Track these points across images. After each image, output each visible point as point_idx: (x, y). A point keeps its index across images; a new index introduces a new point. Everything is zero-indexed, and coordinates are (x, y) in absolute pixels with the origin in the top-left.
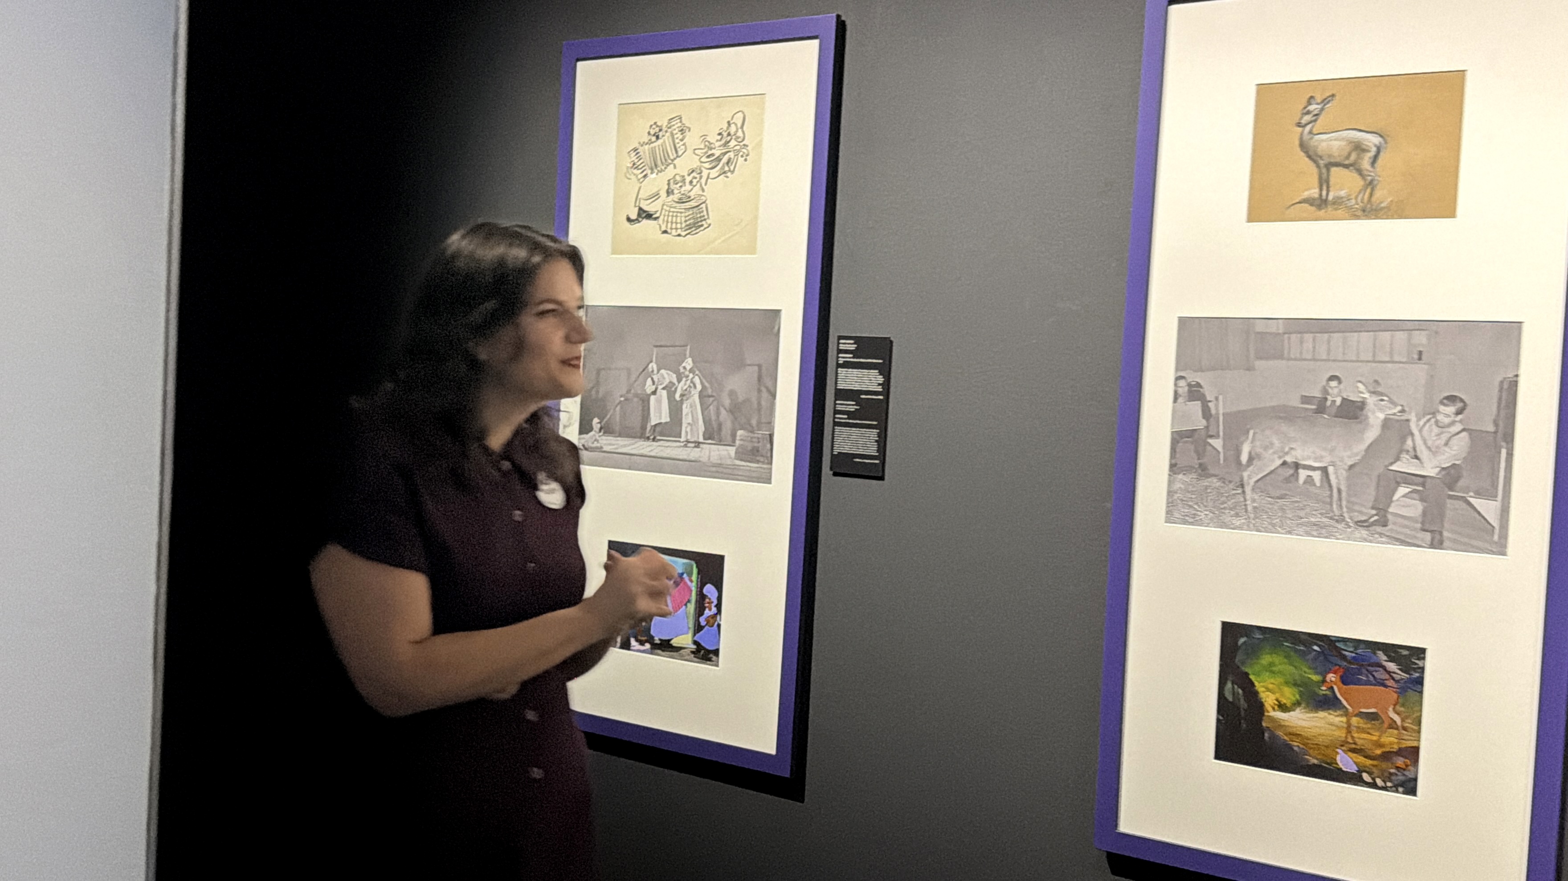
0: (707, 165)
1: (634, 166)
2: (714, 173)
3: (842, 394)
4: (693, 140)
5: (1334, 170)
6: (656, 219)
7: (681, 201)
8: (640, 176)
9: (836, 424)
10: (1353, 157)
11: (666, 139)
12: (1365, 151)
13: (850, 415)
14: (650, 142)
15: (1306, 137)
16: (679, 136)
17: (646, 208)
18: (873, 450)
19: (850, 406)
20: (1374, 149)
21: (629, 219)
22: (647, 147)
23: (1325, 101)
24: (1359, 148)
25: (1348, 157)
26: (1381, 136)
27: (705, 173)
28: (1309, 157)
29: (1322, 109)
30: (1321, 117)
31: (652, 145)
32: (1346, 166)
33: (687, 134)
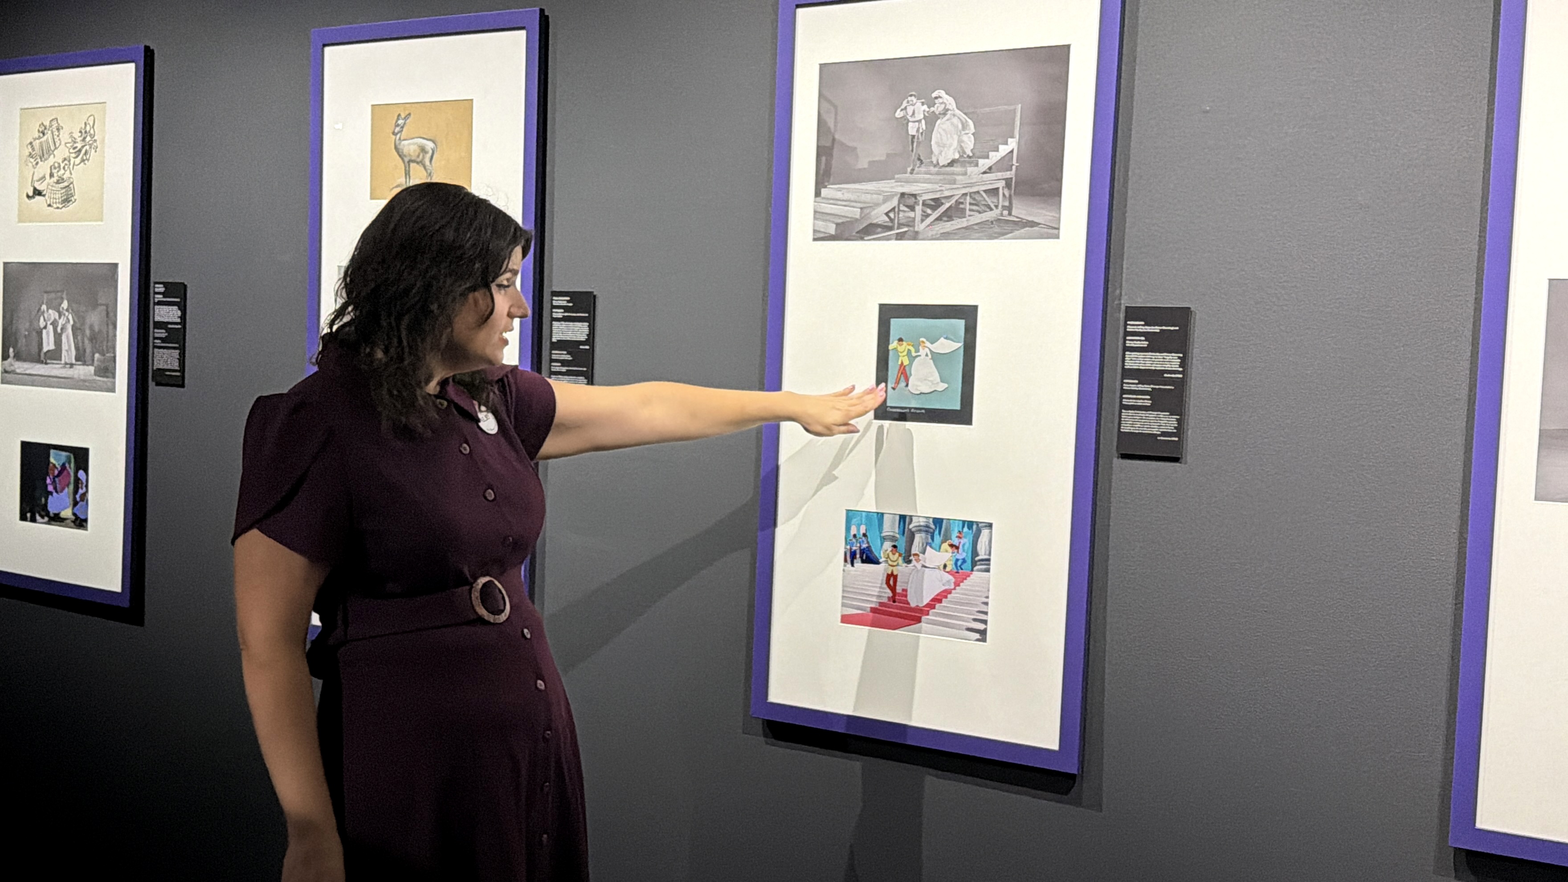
0: (74, 155)
1: (30, 155)
2: (78, 160)
3: (159, 325)
4: (64, 137)
5: (412, 165)
6: (44, 196)
7: (58, 182)
8: (34, 163)
9: (155, 347)
10: (421, 156)
11: (49, 135)
12: (426, 152)
13: (163, 340)
14: (40, 138)
15: (397, 142)
16: (56, 133)
17: (39, 188)
18: (176, 365)
19: (161, 333)
20: (431, 152)
21: (28, 197)
22: (38, 141)
23: (406, 118)
24: (423, 150)
25: (418, 156)
26: (434, 142)
27: (72, 160)
28: (400, 156)
29: (405, 123)
30: (404, 129)
31: (41, 140)
32: (418, 163)
33: (61, 132)
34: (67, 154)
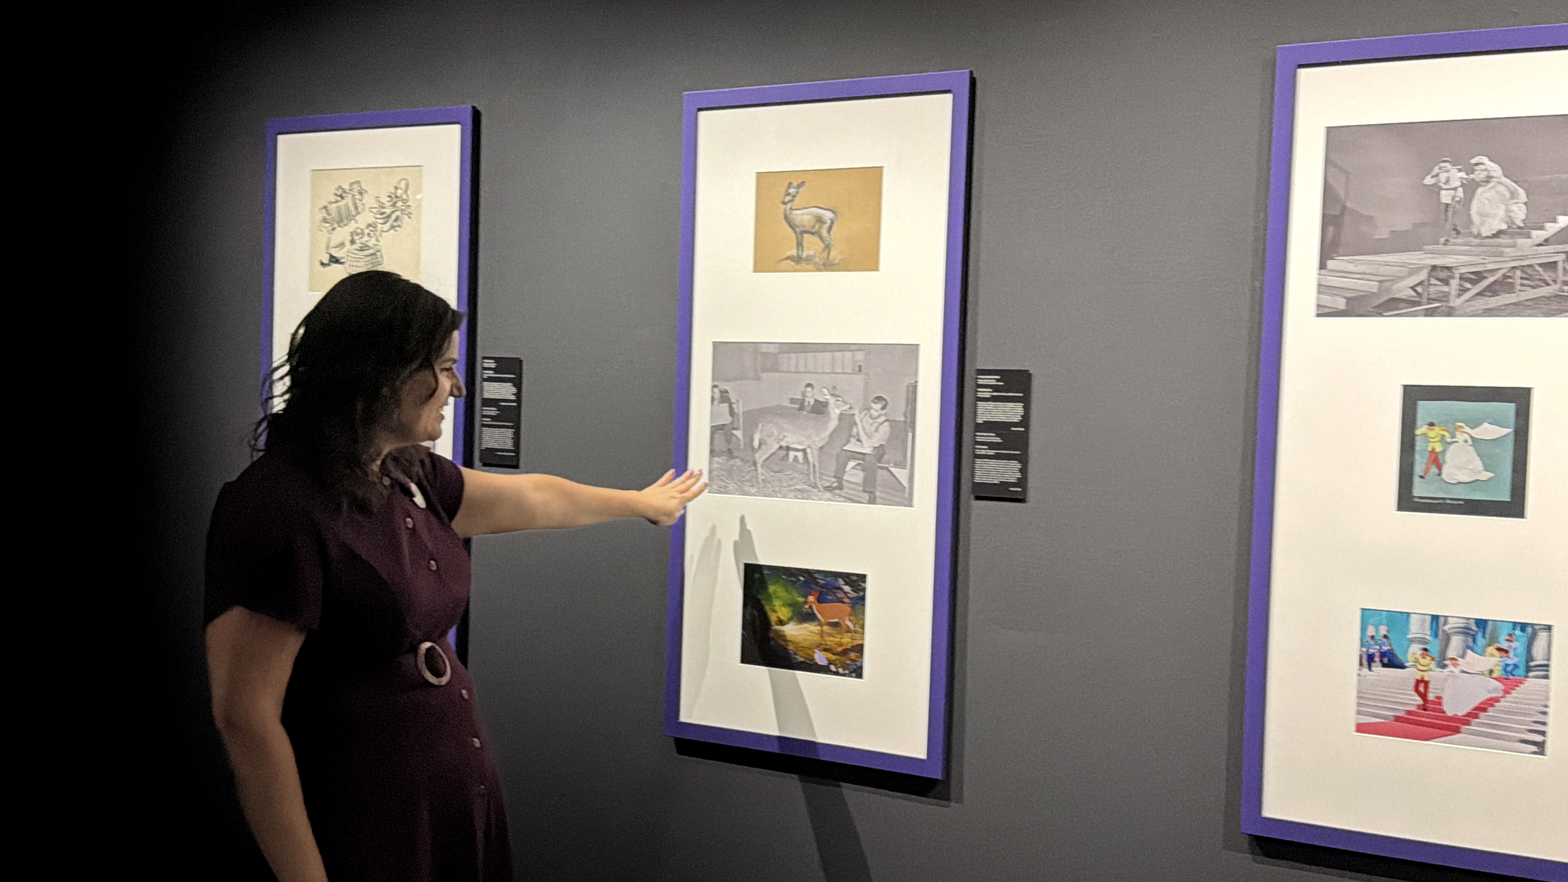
0: (381, 221)
1: (325, 220)
3: (488, 402)
4: (369, 201)
5: (805, 235)
6: (342, 263)
7: (361, 250)
8: (330, 228)
9: (483, 426)
10: (817, 227)
11: (348, 200)
12: (824, 223)
13: (493, 418)
14: (337, 202)
15: (788, 211)
16: (358, 197)
17: (334, 254)
18: (509, 445)
19: (492, 411)
20: (829, 222)
21: (323, 264)
22: (334, 205)
23: (799, 186)
24: (820, 220)
25: (813, 227)
26: (833, 212)
27: (379, 226)
28: (791, 226)
29: (797, 193)
30: (797, 199)
31: (339, 204)
32: (813, 234)
33: (365, 196)
34: (371, 220)
